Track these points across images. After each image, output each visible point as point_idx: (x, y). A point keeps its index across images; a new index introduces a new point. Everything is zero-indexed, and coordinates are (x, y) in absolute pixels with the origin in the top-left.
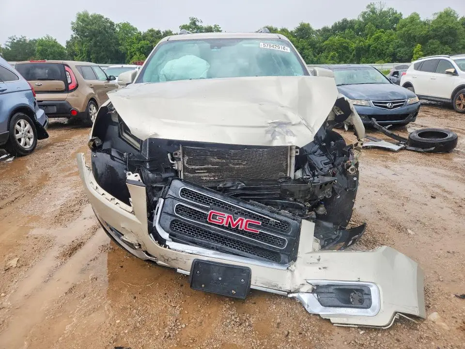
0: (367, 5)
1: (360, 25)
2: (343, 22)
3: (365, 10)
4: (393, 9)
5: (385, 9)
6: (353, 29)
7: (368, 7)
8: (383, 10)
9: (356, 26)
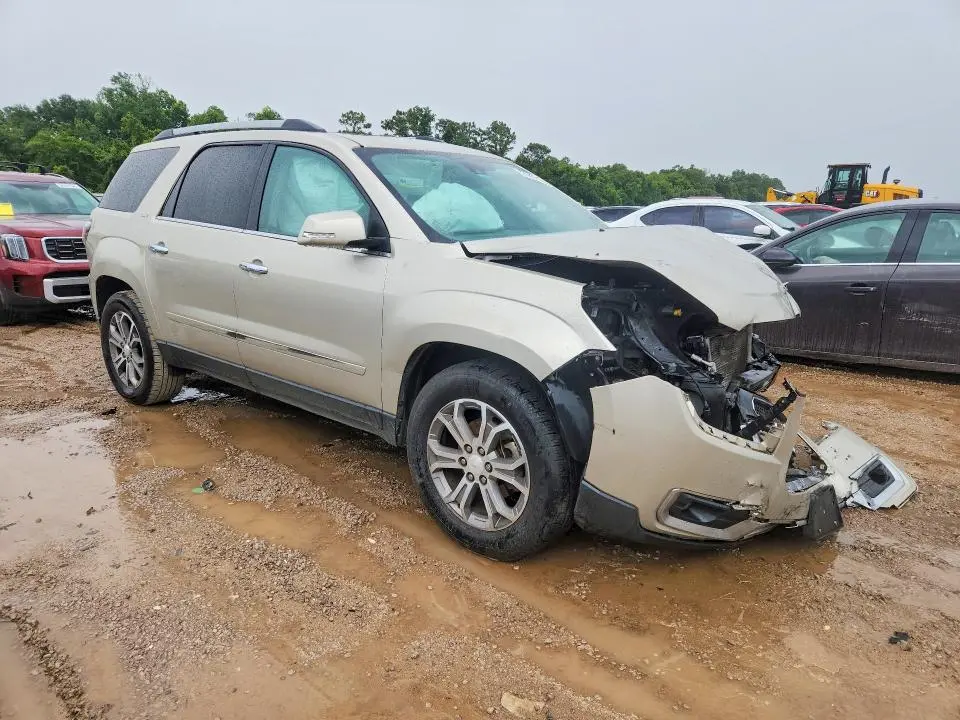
0: (110, 76)
1: (105, 114)
2: (63, 104)
3: (110, 85)
4: (166, 93)
5: (152, 90)
6: (92, 120)
7: (115, 80)
8: (148, 91)
9: (97, 116)
